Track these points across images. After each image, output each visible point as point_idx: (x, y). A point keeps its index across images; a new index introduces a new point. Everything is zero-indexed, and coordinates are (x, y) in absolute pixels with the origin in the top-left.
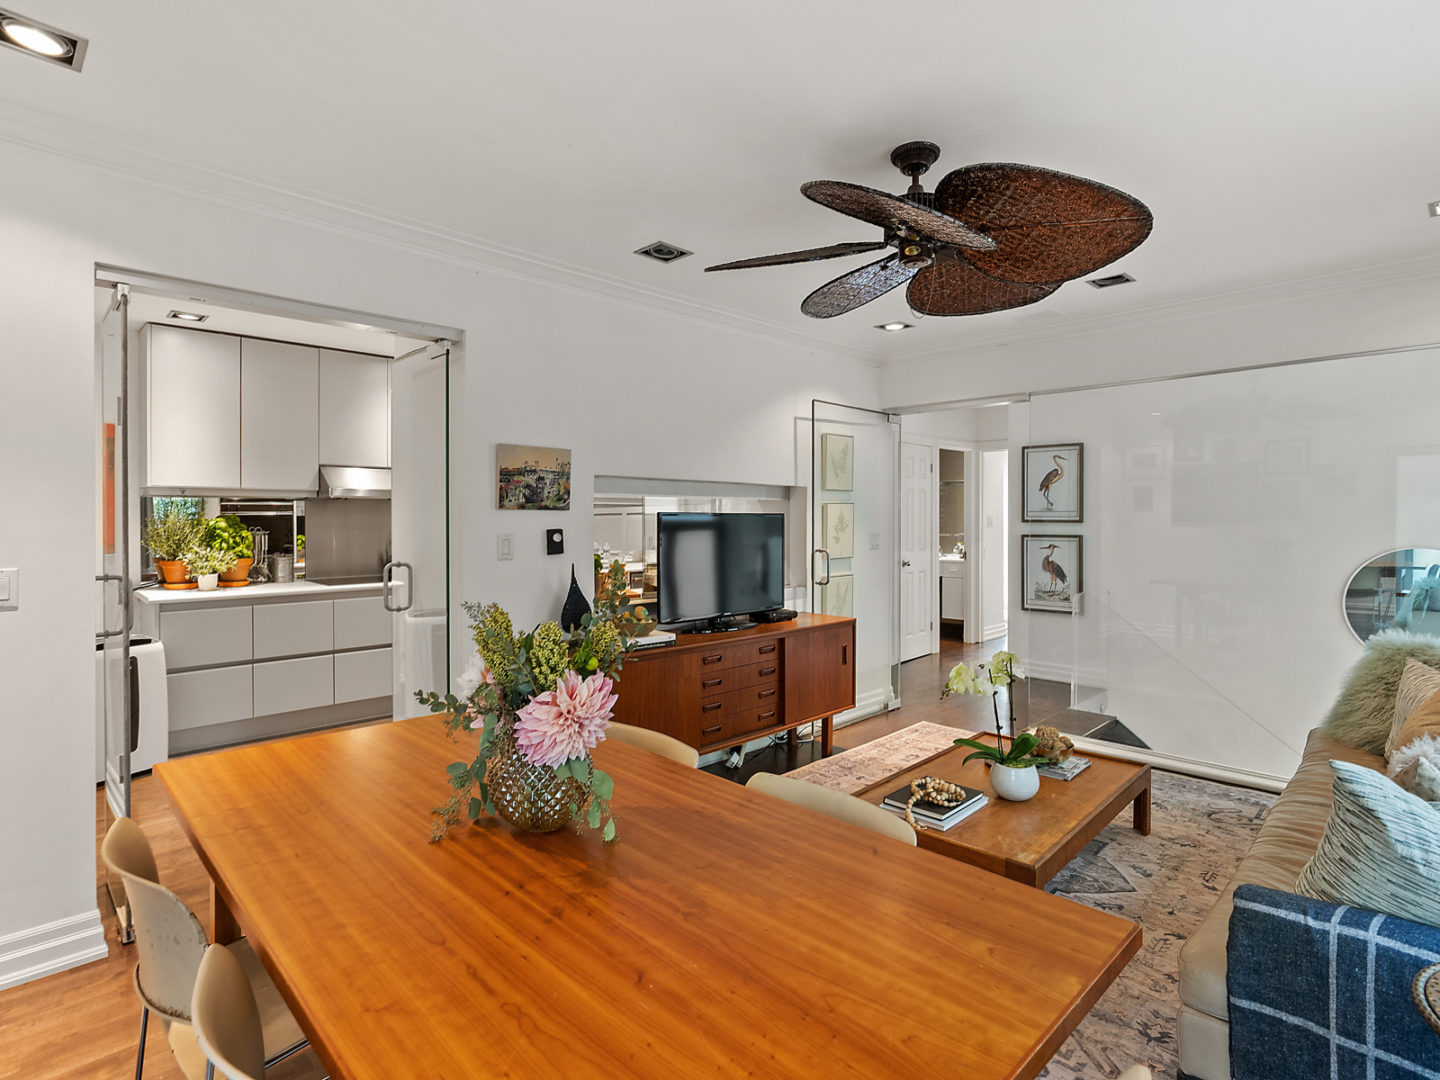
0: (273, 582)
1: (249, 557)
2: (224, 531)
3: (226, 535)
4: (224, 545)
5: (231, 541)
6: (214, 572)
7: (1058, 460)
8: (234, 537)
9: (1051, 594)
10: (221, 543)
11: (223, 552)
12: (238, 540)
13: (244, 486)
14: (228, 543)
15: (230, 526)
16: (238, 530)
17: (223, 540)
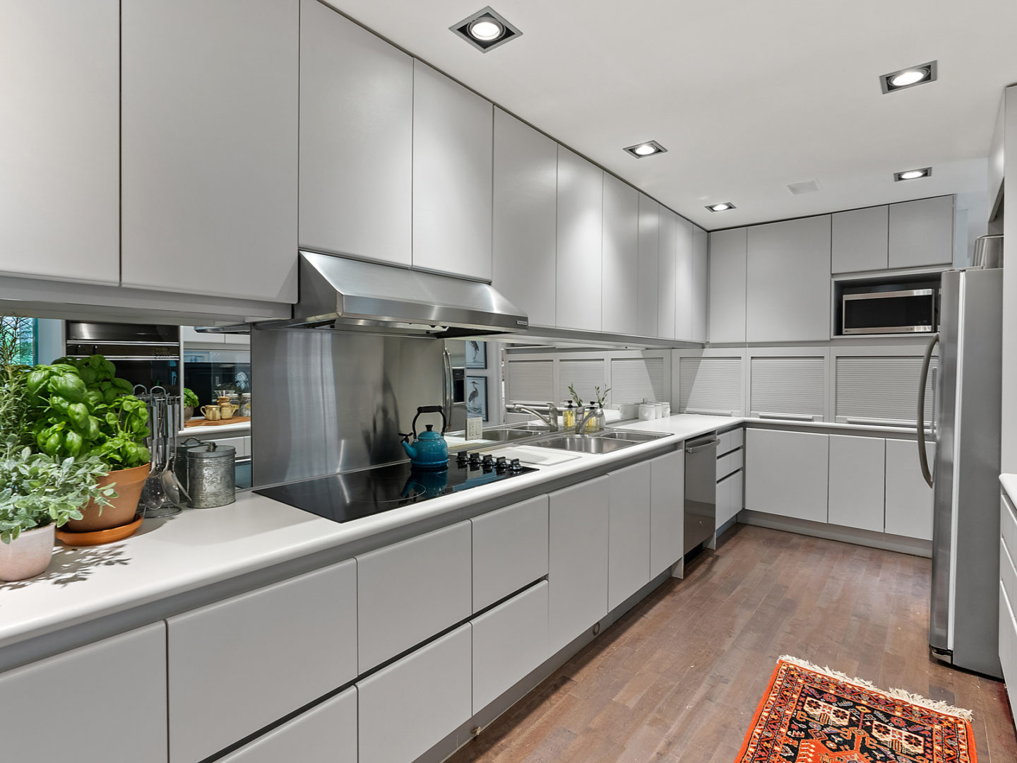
0: (191, 506)
1: (141, 462)
2: (72, 397)
3: (79, 408)
4: (74, 438)
5: (93, 427)
6: (44, 521)
8: (100, 414)
10: (64, 433)
11: (69, 461)
12: (111, 419)
13: (128, 280)
14: (82, 430)
15: (89, 387)
16: (111, 394)
17: (71, 425)
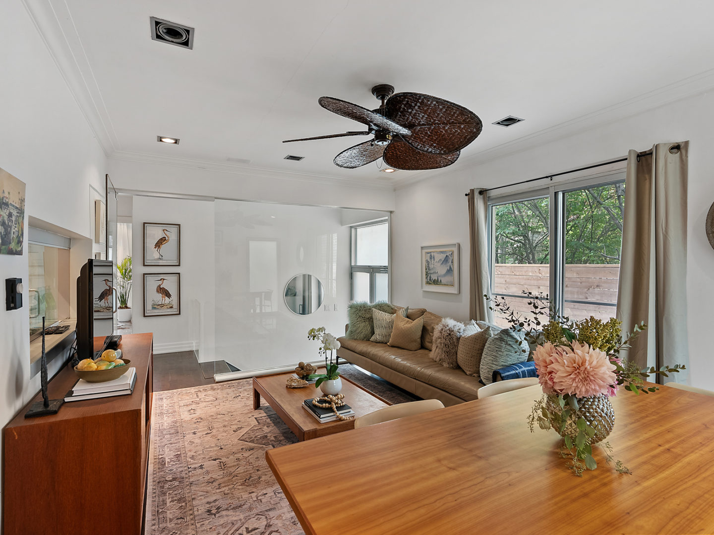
7: (165, 231)
9: (162, 306)
